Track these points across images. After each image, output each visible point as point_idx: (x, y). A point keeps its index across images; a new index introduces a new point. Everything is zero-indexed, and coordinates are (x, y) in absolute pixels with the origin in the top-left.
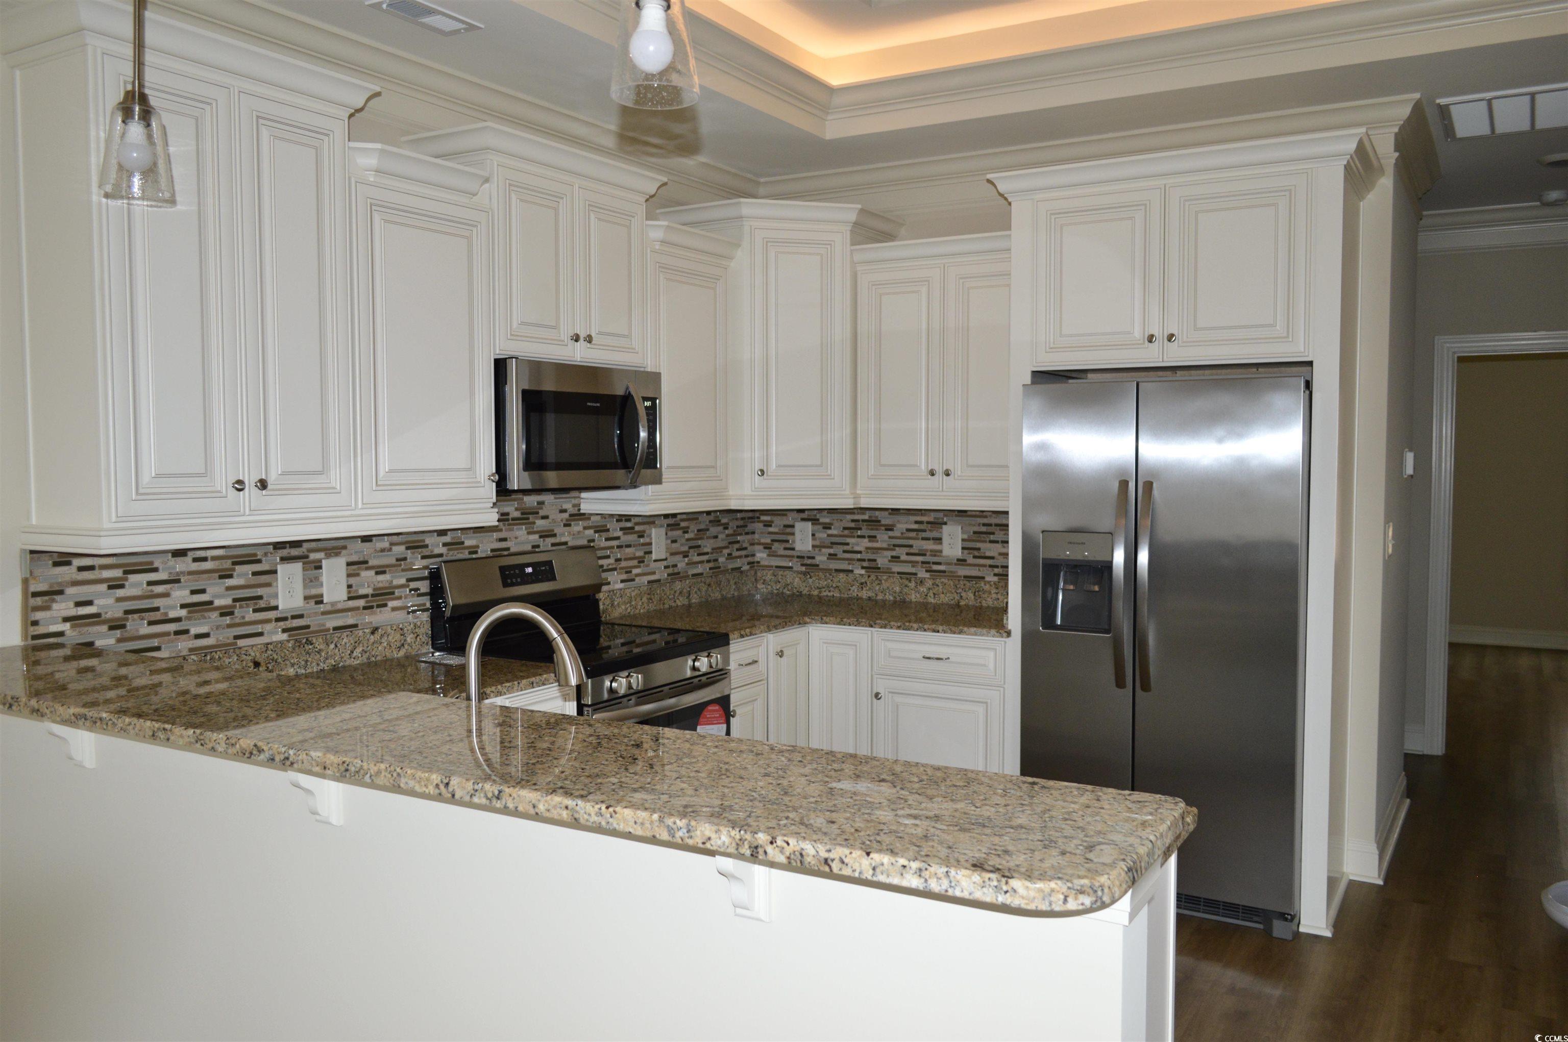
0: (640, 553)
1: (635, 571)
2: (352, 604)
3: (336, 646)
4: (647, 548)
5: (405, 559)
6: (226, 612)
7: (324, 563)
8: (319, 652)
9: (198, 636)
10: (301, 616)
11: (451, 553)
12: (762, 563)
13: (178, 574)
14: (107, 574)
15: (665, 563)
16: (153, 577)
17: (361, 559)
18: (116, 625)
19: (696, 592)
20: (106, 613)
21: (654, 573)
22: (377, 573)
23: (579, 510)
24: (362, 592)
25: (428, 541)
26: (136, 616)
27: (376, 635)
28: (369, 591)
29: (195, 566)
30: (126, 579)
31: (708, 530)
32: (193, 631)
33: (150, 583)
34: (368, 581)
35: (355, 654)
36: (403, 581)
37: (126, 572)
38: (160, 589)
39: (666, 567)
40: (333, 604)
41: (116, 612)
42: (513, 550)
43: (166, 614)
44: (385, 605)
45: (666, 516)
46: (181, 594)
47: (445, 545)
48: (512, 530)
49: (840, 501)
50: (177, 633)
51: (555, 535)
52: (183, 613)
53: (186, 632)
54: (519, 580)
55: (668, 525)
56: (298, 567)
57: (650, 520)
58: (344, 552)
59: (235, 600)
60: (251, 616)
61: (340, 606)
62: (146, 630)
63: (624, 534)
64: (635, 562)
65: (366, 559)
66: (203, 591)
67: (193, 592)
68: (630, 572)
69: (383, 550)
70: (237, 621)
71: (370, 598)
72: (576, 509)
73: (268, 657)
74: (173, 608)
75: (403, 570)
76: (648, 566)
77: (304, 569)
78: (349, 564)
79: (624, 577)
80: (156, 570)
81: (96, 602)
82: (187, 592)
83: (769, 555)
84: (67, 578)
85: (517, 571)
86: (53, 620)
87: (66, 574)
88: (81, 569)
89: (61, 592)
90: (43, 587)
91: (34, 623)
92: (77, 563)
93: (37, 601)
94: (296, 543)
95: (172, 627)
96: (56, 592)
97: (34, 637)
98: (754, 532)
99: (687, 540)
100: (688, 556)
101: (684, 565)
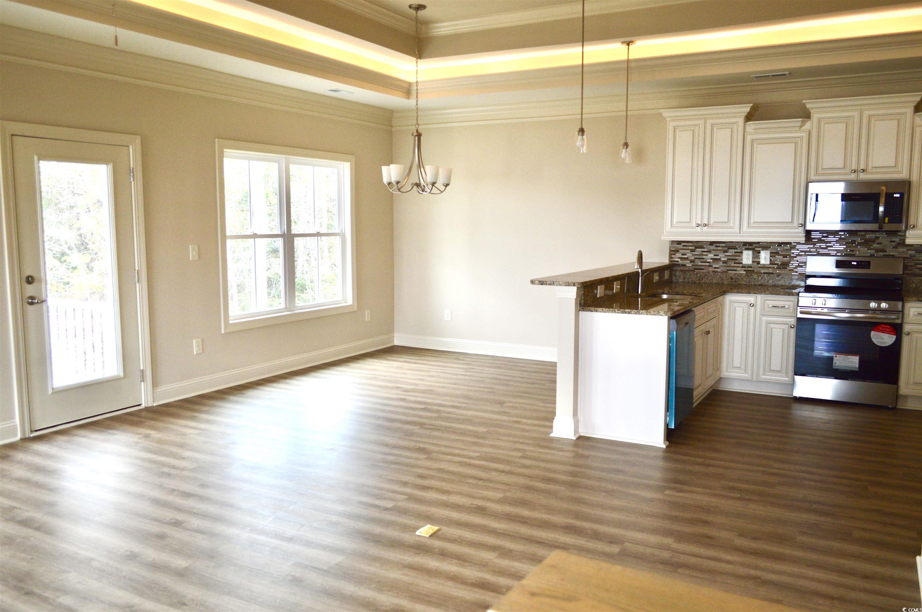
2: (771, 266)
3: (762, 278)
6: (724, 262)
7: (761, 252)
8: (755, 279)
9: (715, 268)
10: (751, 267)
13: (710, 250)
14: (690, 248)
16: (703, 250)
17: (777, 251)
18: (692, 261)
22: (784, 257)
24: (776, 262)
26: (698, 260)
27: (779, 277)
28: (779, 263)
29: (716, 248)
30: (696, 250)
32: (714, 266)
33: (702, 251)
34: (779, 259)
35: (769, 282)
37: (696, 248)
38: (705, 253)
40: (764, 265)
41: (692, 258)
42: (857, 255)
43: (706, 260)
44: (786, 268)
46: (711, 256)
48: (858, 247)
50: (709, 266)
51: (886, 252)
52: (711, 261)
53: (712, 266)
54: (846, 266)
56: (750, 252)
58: (770, 249)
59: (728, 259)
60: (733, 265)
61: (767, 266)
62: (700, 264)
66: (718, 255)
67: (715, 255)
69: (787, 250)
70: (728, 265)
71: (779, 265)
73: (737, 278)
74: (708, 259)
77: (753, 253)
78: (771, 253)
80: (704, 248)
81: (687, 255)
82: (713, 255)
84: (680, 248)
85: (846, 263)
86: (676, 258)
87: (680, 246)
88: (684, 246)
89: (678, 251)
90: (674, 249)
91: (672, 258)
92: (683, 244)
93: (673, 253)
94: (751, 244)
95: (708, 264)
96: (677, 251)
97: (671, 261)
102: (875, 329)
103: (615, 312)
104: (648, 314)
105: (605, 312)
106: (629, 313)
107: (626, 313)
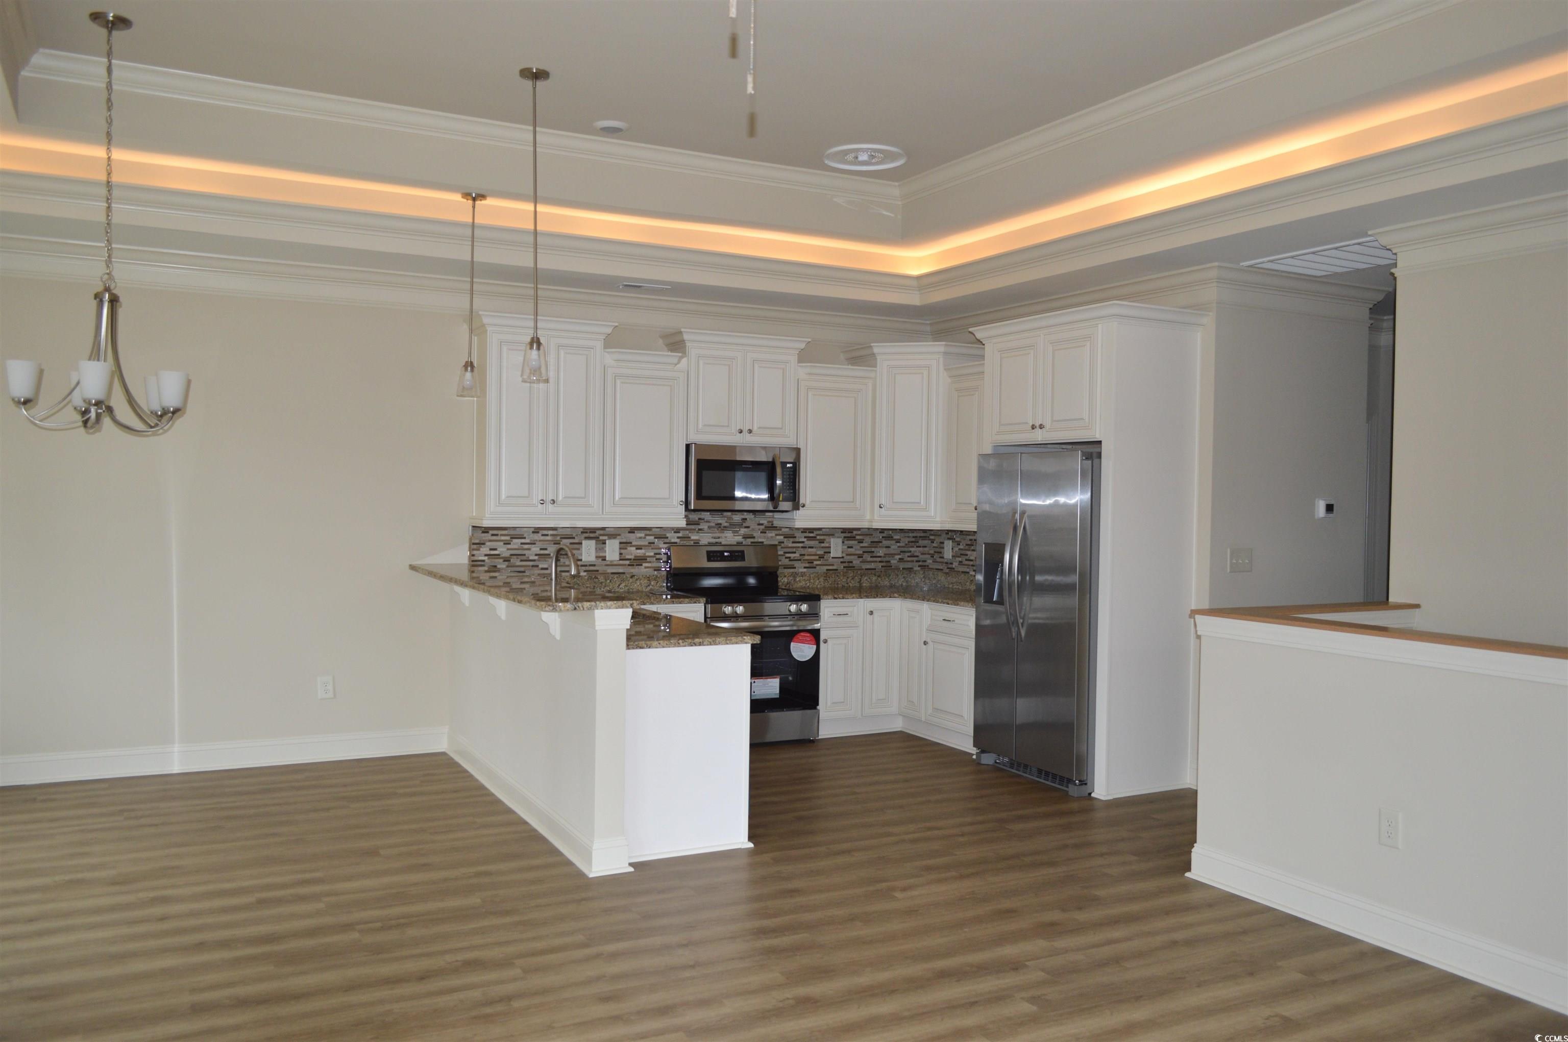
0: (820, 552)
1: (816, 563)
2: (621, 562)
3: (610, 581)
4: (827, 550)
5: (654, 543)
7: (607, 542)
8: (601, 583)
9: (542, 569)
10: (594, 565)
11: (682, 542)
12: (930, 566)
13: (534, 541)
14: (503, 538)
15: (842, 560)
16: (523, 541)
17: (628, 541)
18: (506, 560)
19: (866, 580)
20: (502, 554)
21: (833, 565)
22: (637, 549)
23: (772, 524)
24: (628, 557)
25: (668, 535)
26: (515, 557)
27: (633, 579)
28: (632, 557)
29: (543, 538)
30: (512, 541)
31: (881, 542)
32: (540, 566)
33: (522, 544)
34: (632, 552)
35: (621, 587)
36: (652, 554)
37: (512, 538)
38: (526, 546)
39: (841, 562)
40: (611, 561)
41: (506, 554)
42: (723, 543)
43: (528, 557)
44: (641, 565)
45: (844, 530)
46: (536, 550)
47: (678, 538)
48: (723, 533)
49: (932, 525)
50: (533, 566)
51: (754, 537)
52: (536, 558)
53: (537, 566)
54: (719, 559)
55: (845, 537)
56: (593, 542)
57: (832, 532)
58: (618, 537)
61: (615, 563)
62: (519, 563)
63: (807, 540)
64: (817, 557)
65: (631, 541)
66: (546, 549)
67: (541, 549)
68: (813, 563)
69: (640, 538)
70: (562, 564)
71: (632, 561)
72: (770, 523)
73: (575, 582)
74: (532, 555)
75: (652, 549)
76: (827, 560)
77: (596, 544)
78: (621, 543)
79: (807, 565)
80: (525, 538)
81: (498, 549)
82: (538, 549)
83: (933, 562)
84: (487, 538)
85: (718, 554)
86: (481, 555)
87: (487, 536)
88: (493, 535)
89: (484, 544)
90: (477, 541)
91: (473, 555)
92: (491, 532)
93: (475, 546)
94: (593, 530)
95: (531, 563)
96: (482, 544)
97: (473, 561)
98: (925, 547)
99: (862, 547)
100: (862, 557)
101: (859, 562)
102: (794, 639)
104: (727, 644)
105: (663, 647)
106: (700, 644)
107: (695, 645)
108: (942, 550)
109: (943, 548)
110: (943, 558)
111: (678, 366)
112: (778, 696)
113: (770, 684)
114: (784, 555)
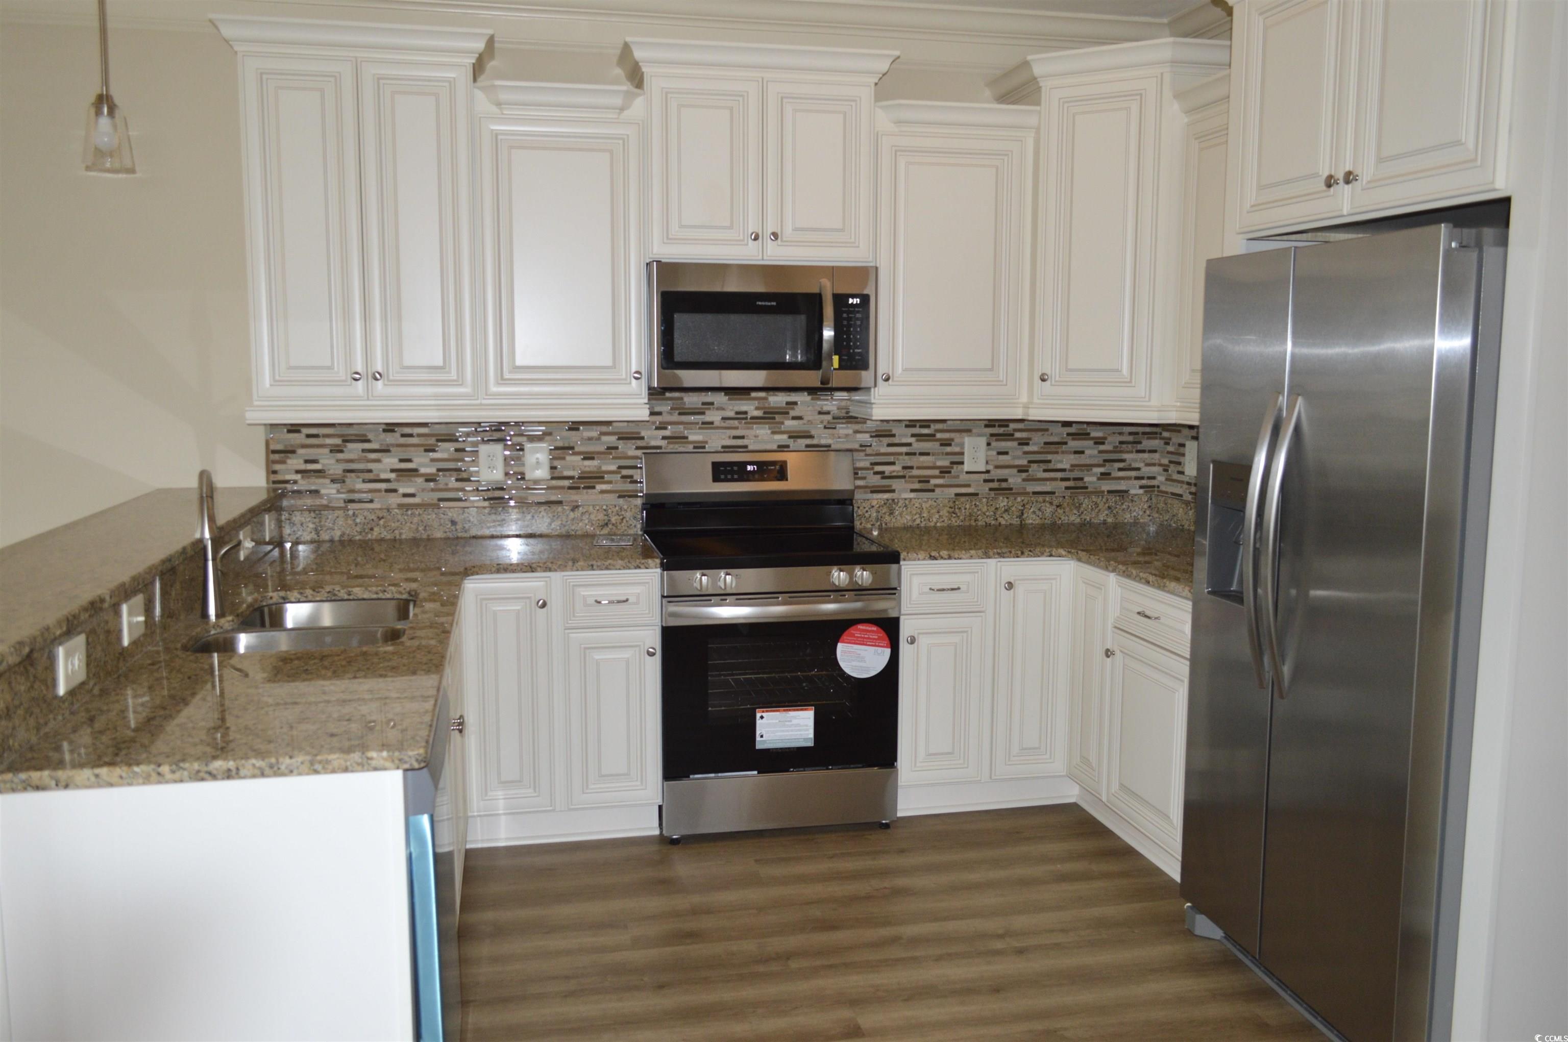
0: (944, 462)
1: (934, 481)
2: (556, 483)
3: (533, 517)
4: (957, 458)
5: (617, 448)
6: (430, 479)
7: (526, 446)
8: (516, 520)
9: (405, 495)
10: (502, 489)
11: (671, 446)
12: (1163, 488)
13: (388, 445)
14: (328, 441)
15: (986, 476)
16: (367, 446)
17: (566, 445)
18: (337, 480)
19: (1034, 512)
20: (329, 470)
21: (968, 486)
22: (585, 459)
23: (847, 413)
24: (567, 473)
25: (643, 434)
26: (353, 475)
27: (576, 513)
28: (576, 474)
29: (403, 441)
30: (345, 446)
31: (1066, 443)
32: (402, 491)
33: (364, 451)
34: (574, 465)
35: (553, 526)
36: (613, 468)
37: (345, 441)
38: (373, 456)
39: (985, 481)
40: (536, 482)
41: (337, 470)
42: (751, 448)
43: (378, 475)
44: (594, 488)
45: (990, 423)
46: (391, 461)
47: (664, 438)
48: (752, 428)
50: (387, 491)
51: (812, 437)
52: (393, 476)
53: (395, 491)
54: (736, 476)
55: (992, 435)
56: (499, 448)
57: (965, 427)
58: (548, 438)
59: (439, 470)
60: (453, 484)
61: (543, 484)
62: (361, 486)
63: (917, 441)
64: (937, 472)
65: (572, 445)
66: (409, 460)
67: (401, 461)
68: (928, 482)
69: (590, 439)
70: (441, 486)
71: (576, 480)
72: (844, 411)
73: (464, 519)
74: (385, 471)
75: (614, 458)
76: (957, 477)
77: (506, 450)
78: (553, 448)
79: (917, 486)
80: (369, 441)
81: (321, 461)
82: (396, 460)
83: (1167, 480)
84: (298, 442)
85: (735, 468)
86: (288, 472)
87: (298, 438)
88: (308, 436)
89: (293, 452)
90: (279, 447)
91: (275, 472)
92: (306, 431)
93: (276, 457)
94: (499, 427)
95: (383, 486)
96: (290, 451)
97: (274, 482)
98: (1155, 451)
99: (1026, 453)
100: (1027, 471)
101: (1020, 480)
102: (844, 637)
103: (161, 779)
104: (316, 772)
105: (111, 785)
106: (229, 775)
107: (213, 776)
108: (1181, 459)
109: (1183, 455)
110: (1182, 473)
111: (626, 113)
112: (811, 744)
113: (795, 722)
114: (873, 469)
